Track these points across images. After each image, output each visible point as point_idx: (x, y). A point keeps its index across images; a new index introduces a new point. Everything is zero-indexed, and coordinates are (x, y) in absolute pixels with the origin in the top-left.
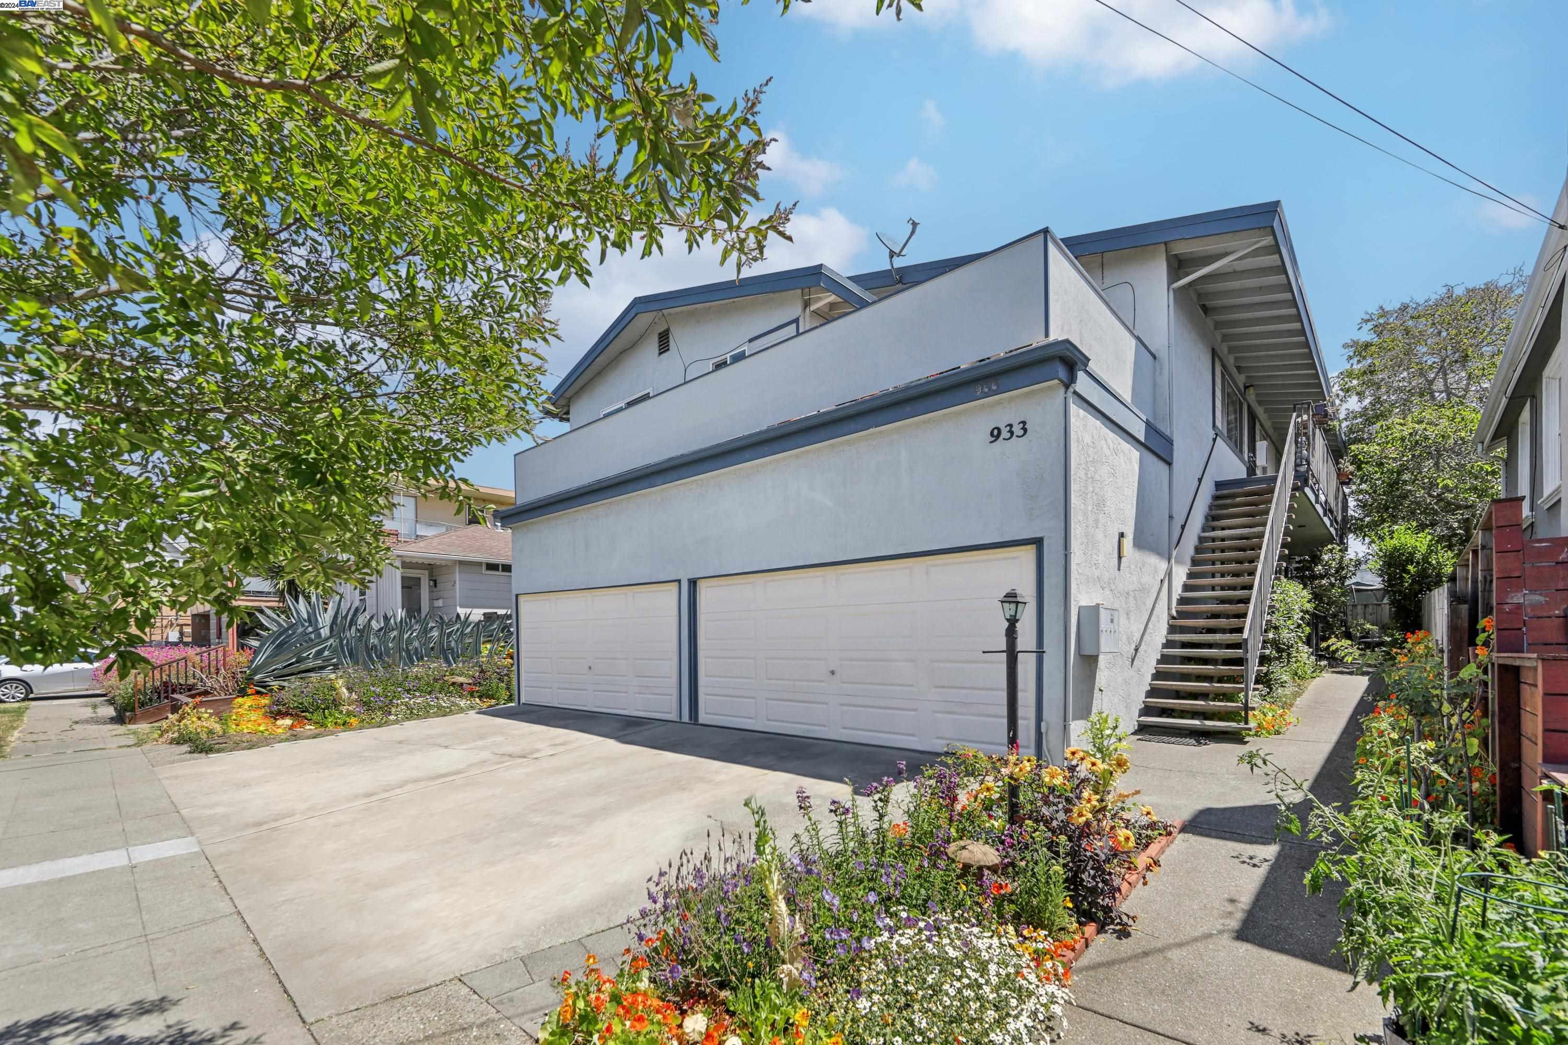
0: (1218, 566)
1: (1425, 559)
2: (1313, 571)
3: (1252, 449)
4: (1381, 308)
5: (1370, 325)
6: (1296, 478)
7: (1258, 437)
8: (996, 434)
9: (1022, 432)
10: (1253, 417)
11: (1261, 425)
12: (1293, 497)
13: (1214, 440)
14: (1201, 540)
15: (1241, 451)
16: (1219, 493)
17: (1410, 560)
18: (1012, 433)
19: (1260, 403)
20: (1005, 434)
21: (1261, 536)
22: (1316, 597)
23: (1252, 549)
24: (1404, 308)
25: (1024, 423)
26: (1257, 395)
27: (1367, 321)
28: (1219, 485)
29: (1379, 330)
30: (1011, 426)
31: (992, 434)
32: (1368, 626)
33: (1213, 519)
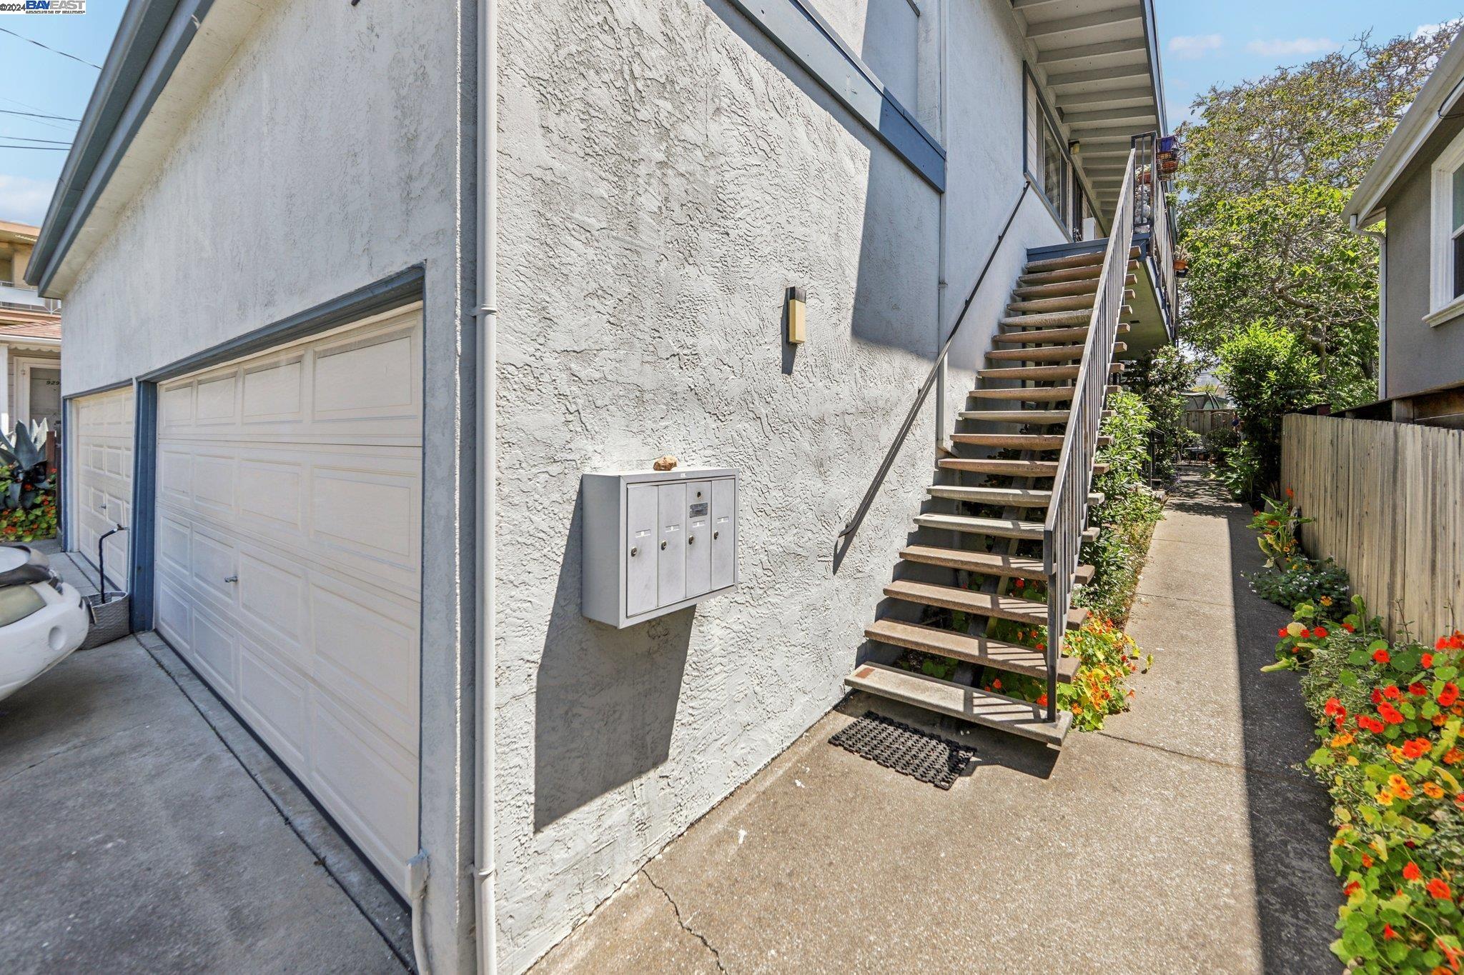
0: (1031, 368)
1: (1288, 365)
2: (1146, 377)
3: (1078, 223)
4: (1214, 90)
5: (1202, 109)
6: (1134, 242)
7: (1085, 214)
10: (1079, 189)
11: (1089, 200)
12: (1132, 268)
13: (1025, 189)
14: (1003, 328)
15: (1064, 221)
16: (1032, 264)
17: (1269, 366)
19: (1088, 172)
21: (1086, 322)
22: (1155, 413)
23: (1074, 343)
24: (1237, 91)
26: (1085, 160)
27: (1199, 104)
28: (1032, 254)
29: (1210, 114)
32: (1190, 433)
33: (1021, 297)
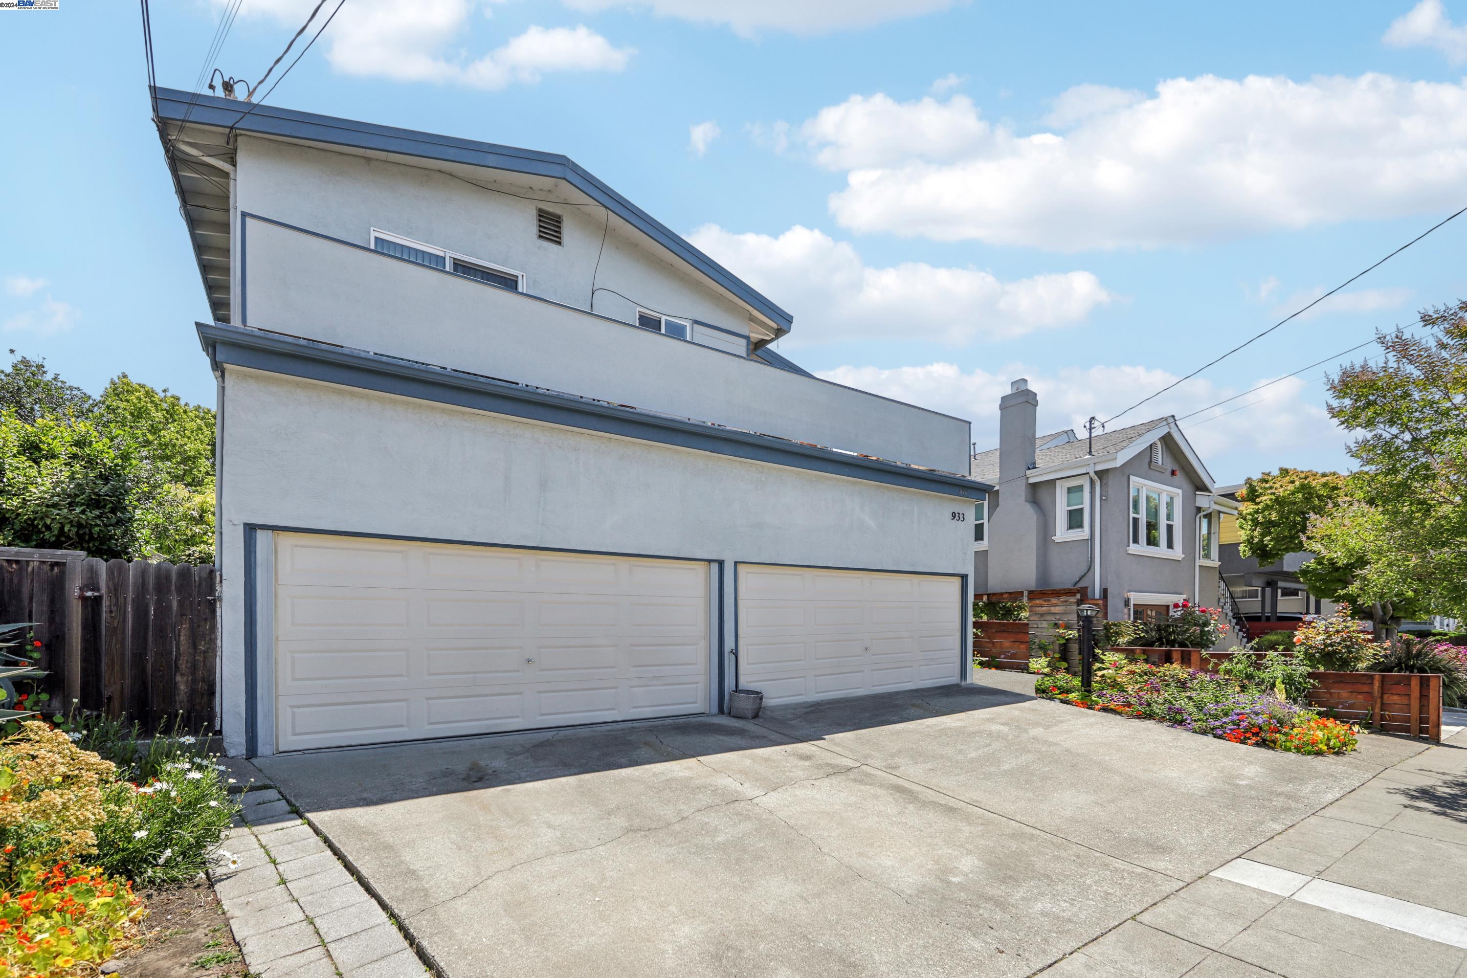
9: (962, 519)
18: (959, 518)
20: (957, 518)
25: (963, 514)
30: (959, 514)
31: (952, 515)
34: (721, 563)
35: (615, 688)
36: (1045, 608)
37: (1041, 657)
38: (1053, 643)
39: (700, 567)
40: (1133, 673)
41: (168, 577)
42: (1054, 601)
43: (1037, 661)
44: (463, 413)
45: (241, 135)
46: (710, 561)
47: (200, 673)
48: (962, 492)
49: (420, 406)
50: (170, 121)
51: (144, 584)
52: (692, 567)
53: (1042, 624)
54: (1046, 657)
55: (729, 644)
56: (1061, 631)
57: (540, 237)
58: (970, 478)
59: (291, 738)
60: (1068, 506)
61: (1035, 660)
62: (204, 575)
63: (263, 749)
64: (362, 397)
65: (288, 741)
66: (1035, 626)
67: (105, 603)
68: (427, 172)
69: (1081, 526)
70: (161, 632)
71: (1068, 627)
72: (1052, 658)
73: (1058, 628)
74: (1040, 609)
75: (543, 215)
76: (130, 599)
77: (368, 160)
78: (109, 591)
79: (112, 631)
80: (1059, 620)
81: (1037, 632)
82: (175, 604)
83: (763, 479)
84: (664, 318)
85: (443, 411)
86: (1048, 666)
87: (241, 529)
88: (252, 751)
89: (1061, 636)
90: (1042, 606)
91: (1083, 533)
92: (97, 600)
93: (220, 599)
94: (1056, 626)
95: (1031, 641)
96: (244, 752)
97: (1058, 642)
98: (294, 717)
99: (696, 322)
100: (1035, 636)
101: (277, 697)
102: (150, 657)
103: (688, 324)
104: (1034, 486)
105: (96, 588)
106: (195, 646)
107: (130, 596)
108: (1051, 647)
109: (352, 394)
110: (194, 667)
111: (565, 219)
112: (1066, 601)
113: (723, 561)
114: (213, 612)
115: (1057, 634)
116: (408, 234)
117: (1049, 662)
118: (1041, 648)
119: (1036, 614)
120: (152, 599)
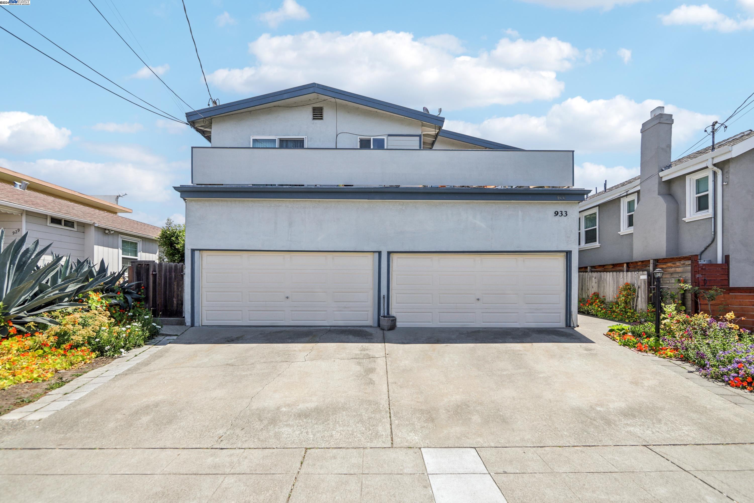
8: (556, 213)
9: (565, 215)
18: (562, 214)
20: (560, 214)
25: (566, 212)
30: (562, 212)
31: (555, 213)
34: (380, 253)
35: (326, 311)
36: (673, 269)
37: (671, 304)
38: (678, 293)
39: (370, 255)
40: (678, 321)
41: (172, 268)
42: (678, 264)
43: (670, 306)
44: (259, 201)
45: (213, 118)
46: (374, 252)
47: (179, 298)
48: (559, 198)
49: (244, 201)
50: (195, 121)
51: (166, 269)
52: (365, 255)
53: (672, 280)
54: (675, 304)
55: (384, 292)
56: (682, 285)
57: (314, 119)
58: (574, 187)
59: (206, 321)
60: (698, 192)
61: (669, 306)
62: (181, 266)
63: (196, 324)
64: (225, 201)
65: (205, 323)
66: (668, 282)
67: (158, 276)
68: (270, 108)
69: (707, 208)
70: (170, 284)
71: (685, 282)
72: (677, 304)
73: (680, 283)
74: (670, 270)
75: (314, 109)
76: (163, 275)
77: (250, 111)
78: (158, 272)
79: (159, 284)
80: (680, 277)
81: (669, 286)
82: (173, 276)
83: (404, 208)
84: (372, 138)
85: (252, 201)
86: (676, 310)
87: (190, 251)
88: (193, 325)
89: (682, 288)
90: (671, 267)
91: (708, 213)
92: (156, 274)
93: (185, 274)
94: (679, 281)
95: (666, 293)
96: (190, 324)
97: (680, 292)
98: (206, 314)
99: (389, 135)
100: (668, 289)
101: (202, 307)
102: (167, 293)
103: (385, 138)
104: (669, 182)
105: (155, 272)
106: (178, 289)
107: (163, 273)
108: (677, 296)
109: (222, 201)
110: (178, 295)
111: (324, 108)
112: (684, 264)
113: (381, 252)
114: (183, 278)
115: (680, 287)
116: (263, 135)
117: (676, 307)
118: (671, 297)
119: (669, 273)
120: (168, 274)
